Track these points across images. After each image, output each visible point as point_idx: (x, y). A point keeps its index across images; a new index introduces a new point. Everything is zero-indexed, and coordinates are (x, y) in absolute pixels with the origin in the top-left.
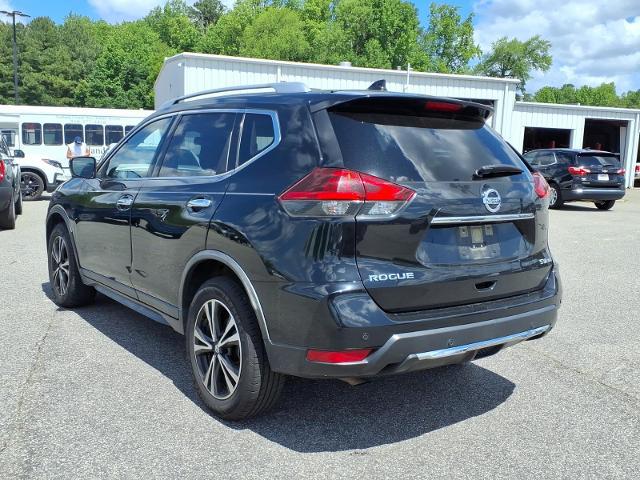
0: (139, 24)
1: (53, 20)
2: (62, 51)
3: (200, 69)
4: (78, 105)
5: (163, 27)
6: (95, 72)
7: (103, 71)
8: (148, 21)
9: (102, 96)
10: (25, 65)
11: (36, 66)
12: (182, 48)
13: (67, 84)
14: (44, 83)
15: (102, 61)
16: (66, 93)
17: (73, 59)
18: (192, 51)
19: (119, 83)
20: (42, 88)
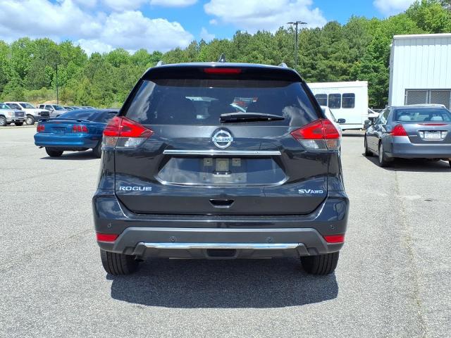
0: (401, 17)
1: (339, 22)
2: (344, 43)
3: (407, 47)
4: (352, 80)
5: (419, 16)
6: (365, 56)
7: (371, 54)
8: (409, 14)
9: (369, 73)
10: (319, 55)
11: (326, 56)
12: (433, 30)
13: (345, 66)
14: (331, 67)
15: (371, 47)
16: (344, 72)
17: (350, 48)
18: (442, 32)
19: (382, 62)
20: (329, 70)
